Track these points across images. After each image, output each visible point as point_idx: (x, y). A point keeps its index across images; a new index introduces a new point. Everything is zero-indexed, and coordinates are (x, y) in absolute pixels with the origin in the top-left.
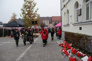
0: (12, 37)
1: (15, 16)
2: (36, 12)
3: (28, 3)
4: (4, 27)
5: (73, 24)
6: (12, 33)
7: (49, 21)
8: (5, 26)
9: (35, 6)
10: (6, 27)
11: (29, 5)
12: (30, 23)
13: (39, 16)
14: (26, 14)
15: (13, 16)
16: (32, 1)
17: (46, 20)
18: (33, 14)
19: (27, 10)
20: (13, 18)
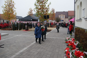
0: (26, 30)
1: (31, 11)
4: (19, 21)
5: (85, 19)
7: (65, 16)
8: (20, 20)
10: (21, 21)
14: (39, 9)
15: (30, 11)
17: (62, 15)
18: (46, 9)
19: (40, 5)
20: (30, 13)
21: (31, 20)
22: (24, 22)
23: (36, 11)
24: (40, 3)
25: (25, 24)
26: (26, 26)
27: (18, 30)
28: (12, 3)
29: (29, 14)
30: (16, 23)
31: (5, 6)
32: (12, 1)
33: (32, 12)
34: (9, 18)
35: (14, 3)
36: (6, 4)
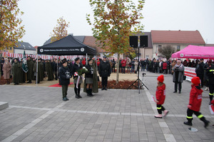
1: (63, 26)
2: (141, 7)
14: (105, 17)
29: (56, 34)
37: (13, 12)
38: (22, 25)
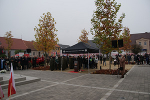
0: (75, 71)
2: (120, 21)
3: (103, 7)
4: (63, 53)
6: (76, 64)
8: (64, 51)
9: (117, 11)
10: (65, 53)
11: (106, 10)
12: (108, 46)
13: (127, 31)
15: (82, 34)
16: (112, 3)
19: (102, 20)
20: (83, 38)
21: (86, 50)
22: (72, 55)
23: (94, 32)
24: (102, 18)
25: (73, 59)
26: (76, 63)
27: (60, 70)
28: (51, 22)
29: (82, 40)
30: (57, 58)
31: (39, 27)
32: (52, 18)
33: (87, 36)
34: (45, 49)
35: (53, 21)
36: (42, 23)
37: (53, 30)
38: (57, 37)
